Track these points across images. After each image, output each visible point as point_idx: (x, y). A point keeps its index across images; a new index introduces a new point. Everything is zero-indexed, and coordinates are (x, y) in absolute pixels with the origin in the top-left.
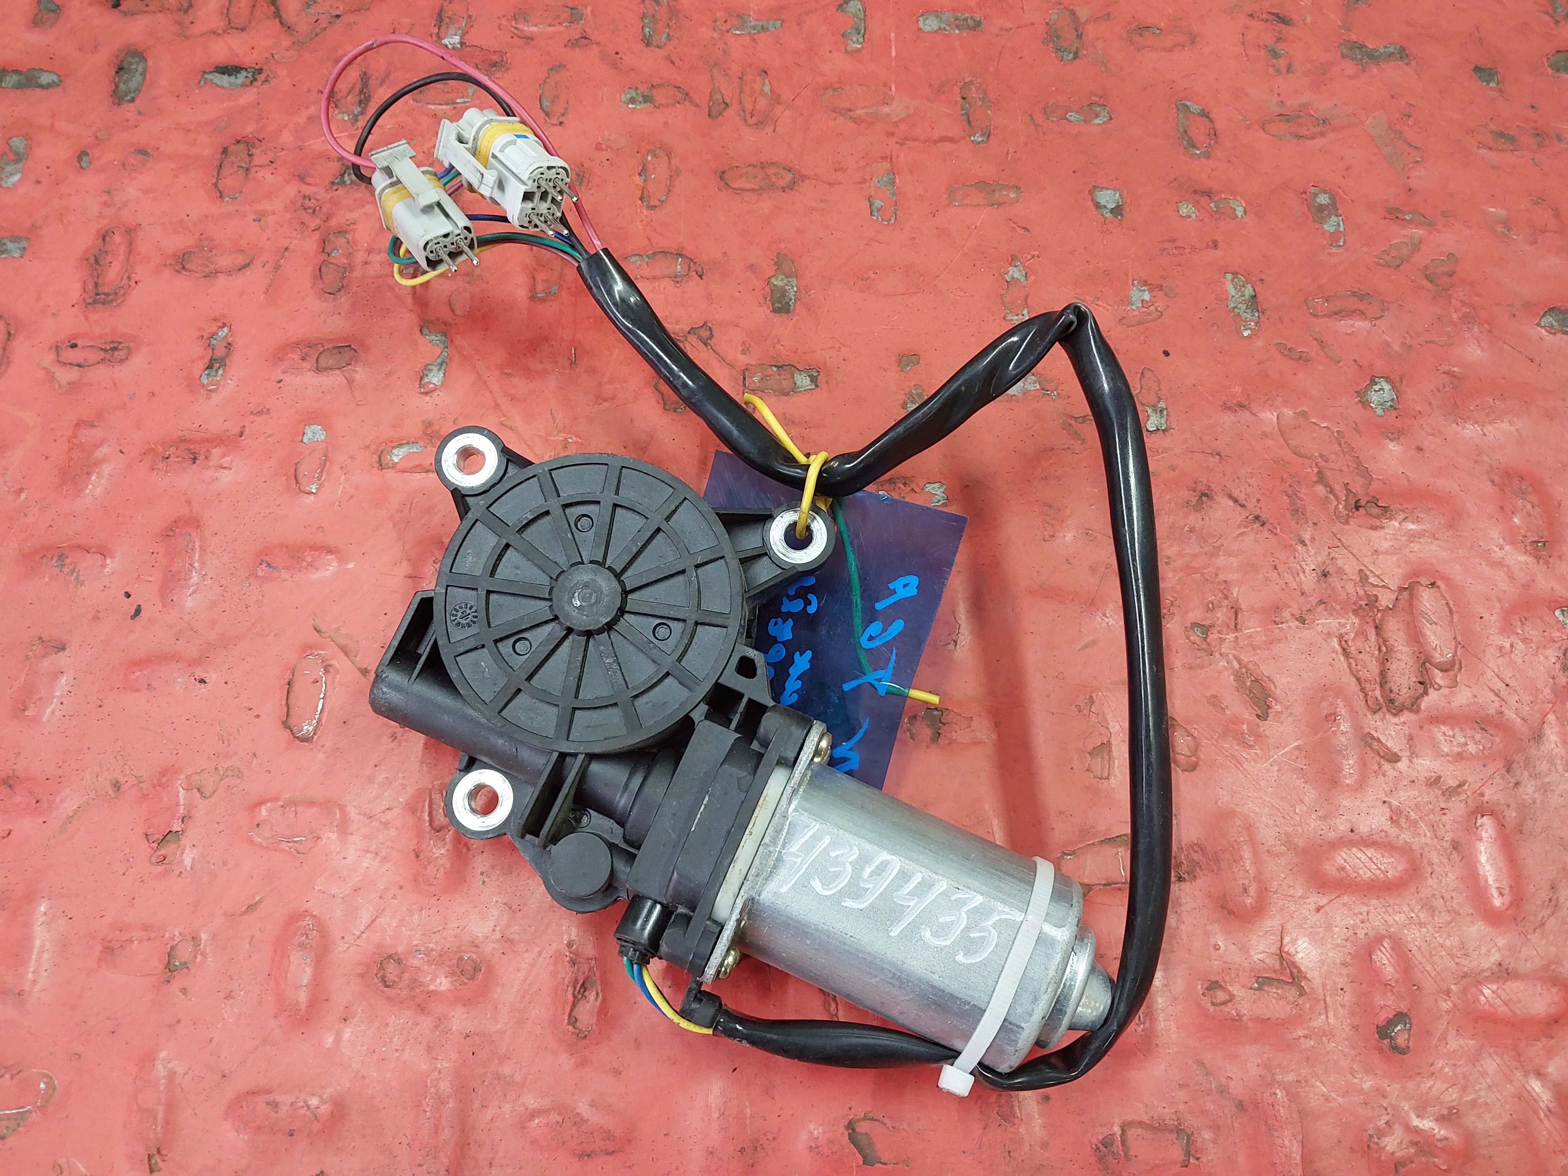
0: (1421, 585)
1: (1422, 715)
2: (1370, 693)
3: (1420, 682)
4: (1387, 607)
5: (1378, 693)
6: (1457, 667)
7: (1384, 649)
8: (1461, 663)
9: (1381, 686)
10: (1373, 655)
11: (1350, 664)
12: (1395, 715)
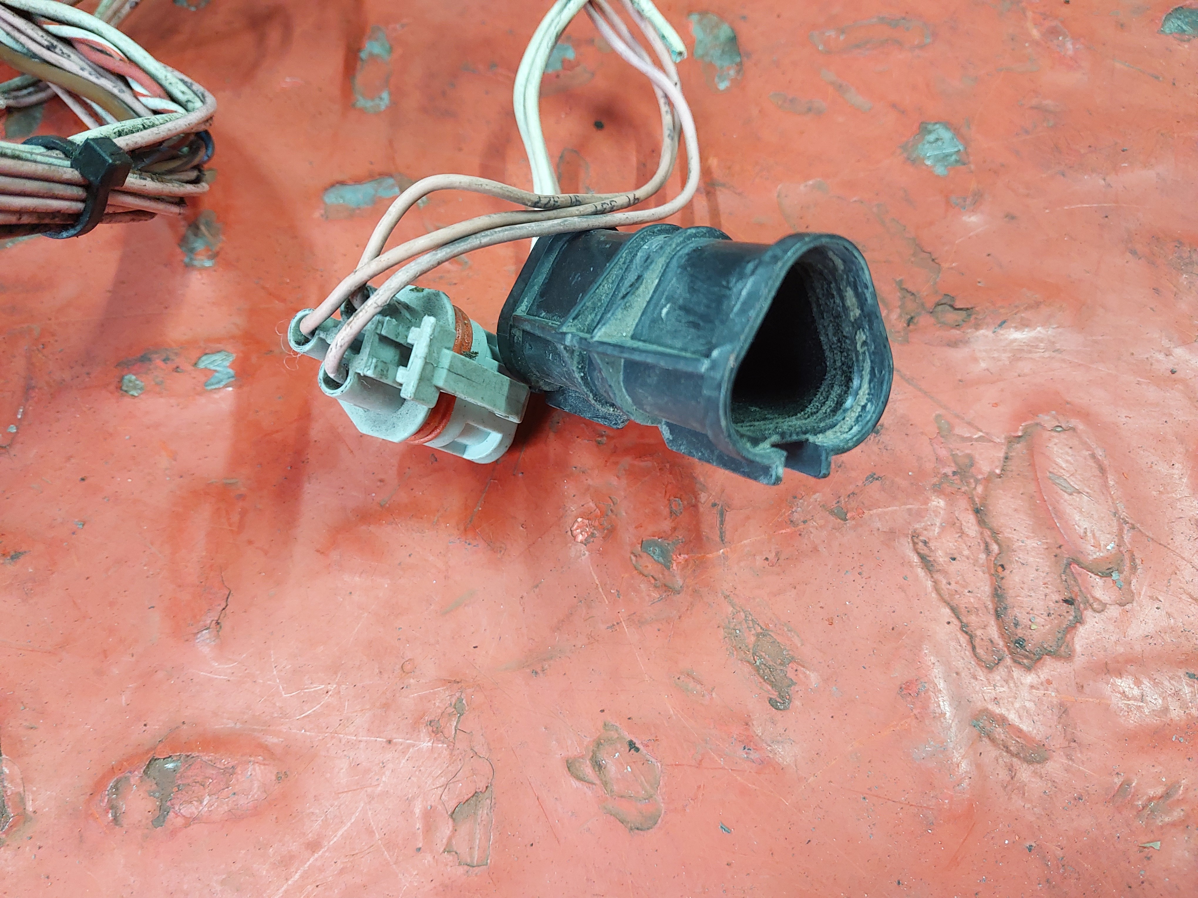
0: (1044, 428)
1: (1079, 661)
2: (979, 632)
3: (1066, 601)
4: (992, 474)
5: (993, 631)
6: (1127, 563)
7: (995, 548)
8: (1133, 560)
9: (998, 616)
10: (976, 560)
11: (935, 582)
12: (1029, 669)
